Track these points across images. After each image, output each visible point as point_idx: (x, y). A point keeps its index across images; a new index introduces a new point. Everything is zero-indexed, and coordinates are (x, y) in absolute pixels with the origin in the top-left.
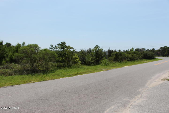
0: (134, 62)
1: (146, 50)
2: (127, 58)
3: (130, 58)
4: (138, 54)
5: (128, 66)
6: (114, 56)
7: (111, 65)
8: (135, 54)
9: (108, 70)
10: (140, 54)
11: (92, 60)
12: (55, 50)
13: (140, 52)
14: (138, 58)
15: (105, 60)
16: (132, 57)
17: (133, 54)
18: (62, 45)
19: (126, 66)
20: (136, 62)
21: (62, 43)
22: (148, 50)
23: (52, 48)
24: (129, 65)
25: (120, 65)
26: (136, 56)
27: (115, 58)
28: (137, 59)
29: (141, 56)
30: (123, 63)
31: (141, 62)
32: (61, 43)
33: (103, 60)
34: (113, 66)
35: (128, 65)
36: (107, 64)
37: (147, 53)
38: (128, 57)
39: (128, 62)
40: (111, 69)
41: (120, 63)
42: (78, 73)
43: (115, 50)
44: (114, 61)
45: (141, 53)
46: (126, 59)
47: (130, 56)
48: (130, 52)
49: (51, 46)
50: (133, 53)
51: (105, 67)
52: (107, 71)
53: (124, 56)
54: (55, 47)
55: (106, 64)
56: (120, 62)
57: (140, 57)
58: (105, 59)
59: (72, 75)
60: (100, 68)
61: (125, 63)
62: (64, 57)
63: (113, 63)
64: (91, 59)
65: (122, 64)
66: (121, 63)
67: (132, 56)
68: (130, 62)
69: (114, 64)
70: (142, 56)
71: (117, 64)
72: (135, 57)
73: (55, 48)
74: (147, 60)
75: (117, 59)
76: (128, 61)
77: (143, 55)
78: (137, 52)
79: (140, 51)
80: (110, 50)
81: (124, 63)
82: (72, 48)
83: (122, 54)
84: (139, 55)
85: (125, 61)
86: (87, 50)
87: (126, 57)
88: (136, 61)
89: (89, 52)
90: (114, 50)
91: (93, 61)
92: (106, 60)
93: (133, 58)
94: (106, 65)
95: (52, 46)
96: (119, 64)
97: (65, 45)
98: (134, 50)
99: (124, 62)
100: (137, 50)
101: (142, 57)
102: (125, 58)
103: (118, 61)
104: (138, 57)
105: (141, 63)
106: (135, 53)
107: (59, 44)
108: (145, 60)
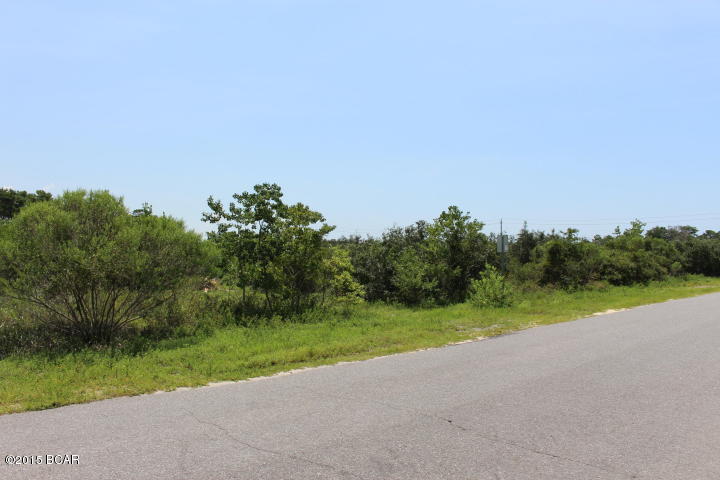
0: (645, 290)
1: (699, 233)
2: (610, 269)
3: (621, 270)
4: (662, 250)
5: (610, 311)
6: (544, 261)
7: (525, 304)
8: (647, 250)
9: (499, 334)
10: (671, 250)
11: (428, 277)
12: (230, 226)
13: (673, 244)
14: (665, 270)
15: (492, 281)
16: (632, 265)
17: (640, 252)
18: (263, 201)
19: (600, 311)
20: (653, 288)
21: (263, 193)
22: (709, 232)
23: (216, 216)
24: (618, 304)
25: (569, 302)
26: (654, 263)
27: (548, 271)
28: (658, 277)
29: (679, 260)
30: (586, 293)
31: (678, 289)
32: (257, 188)
33: (484, 280)
34: (534, 312)
35: (615, 307)
36: (503, 297)
37: (710, 246)
38: (611, 266)
39: (615, 289)
40: (517, 328)
41: (571, 293)
42: (311, 355)
43: (551, 234)
44: (543, 283)
45: (679, 247)
46: (603, 273)
47: (624, 259)
48: (624, 242)
49: (210, 204)
50: (639, 245)
51: (493, 313)
52: (491, 337)
53: (590, 261)
54: (230, 214)
55: (496, 299)
56: (571, 288)
57: (676, 265)
58: (493, 276)
59: (273, 364)
60: (460, 321)
61: (595, 293)
62: (271, 263)
63: (539, 293)
64: (421, 273)
65: (581, 298)
66: (578, 294)
67: (635, 259)
68: (626, 288)
69: (539, 302)
70: (683, 258)
71: (559, 297)
72: (650, 266)
73: (229, 218)
74: (709, 279)
75: (559, 275)
76: (616, 283)
77: (689, 257)
78: (658, 243)
79: (671, 238)
80: (530, 232)
81: (590, 294)
82: (317, 217)
83: (584, 249)
84: (668, 255)
85: (600, 284)
86: (407, 231)
87: (605, 267)
88: (652, 283)
89: (416, 237)
90: (546, 234)
91: (429, 286)
92: (500, 278)
93: (639, 270)
94: (500, 302)
95: (217, 208)
96: (567, 297)
97: (277, 200)
98: (643, 234)
99: (591, 290)
100: (657, 233)
101: (684, 266)
102: (596, 270)
103: (564, 285)
104: (664, 266)
105: (682, 295)
106: (648, 246)
107: (245, 196)
108: (701, 279)
